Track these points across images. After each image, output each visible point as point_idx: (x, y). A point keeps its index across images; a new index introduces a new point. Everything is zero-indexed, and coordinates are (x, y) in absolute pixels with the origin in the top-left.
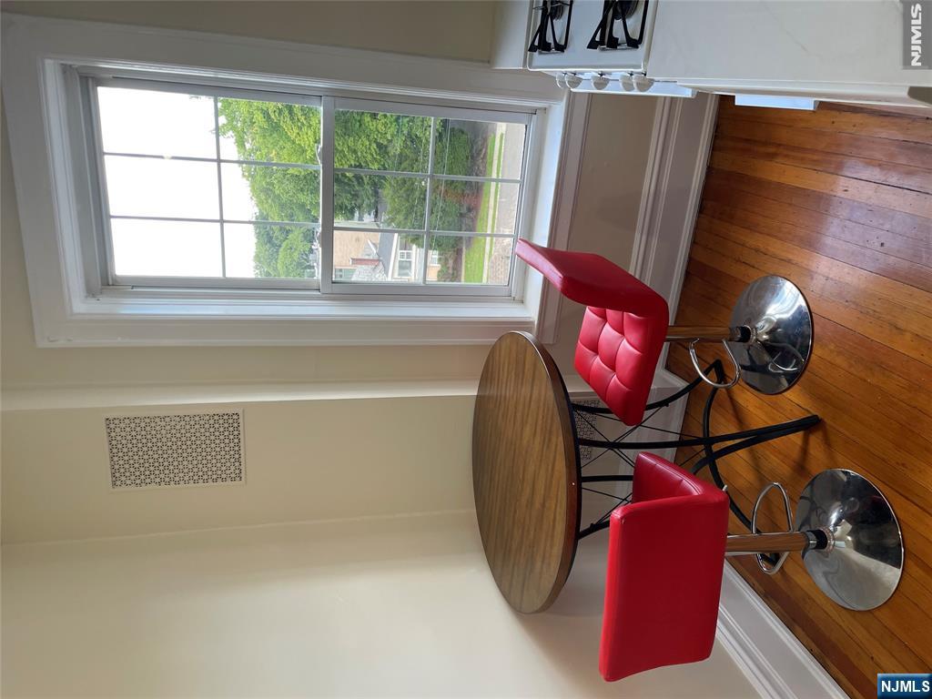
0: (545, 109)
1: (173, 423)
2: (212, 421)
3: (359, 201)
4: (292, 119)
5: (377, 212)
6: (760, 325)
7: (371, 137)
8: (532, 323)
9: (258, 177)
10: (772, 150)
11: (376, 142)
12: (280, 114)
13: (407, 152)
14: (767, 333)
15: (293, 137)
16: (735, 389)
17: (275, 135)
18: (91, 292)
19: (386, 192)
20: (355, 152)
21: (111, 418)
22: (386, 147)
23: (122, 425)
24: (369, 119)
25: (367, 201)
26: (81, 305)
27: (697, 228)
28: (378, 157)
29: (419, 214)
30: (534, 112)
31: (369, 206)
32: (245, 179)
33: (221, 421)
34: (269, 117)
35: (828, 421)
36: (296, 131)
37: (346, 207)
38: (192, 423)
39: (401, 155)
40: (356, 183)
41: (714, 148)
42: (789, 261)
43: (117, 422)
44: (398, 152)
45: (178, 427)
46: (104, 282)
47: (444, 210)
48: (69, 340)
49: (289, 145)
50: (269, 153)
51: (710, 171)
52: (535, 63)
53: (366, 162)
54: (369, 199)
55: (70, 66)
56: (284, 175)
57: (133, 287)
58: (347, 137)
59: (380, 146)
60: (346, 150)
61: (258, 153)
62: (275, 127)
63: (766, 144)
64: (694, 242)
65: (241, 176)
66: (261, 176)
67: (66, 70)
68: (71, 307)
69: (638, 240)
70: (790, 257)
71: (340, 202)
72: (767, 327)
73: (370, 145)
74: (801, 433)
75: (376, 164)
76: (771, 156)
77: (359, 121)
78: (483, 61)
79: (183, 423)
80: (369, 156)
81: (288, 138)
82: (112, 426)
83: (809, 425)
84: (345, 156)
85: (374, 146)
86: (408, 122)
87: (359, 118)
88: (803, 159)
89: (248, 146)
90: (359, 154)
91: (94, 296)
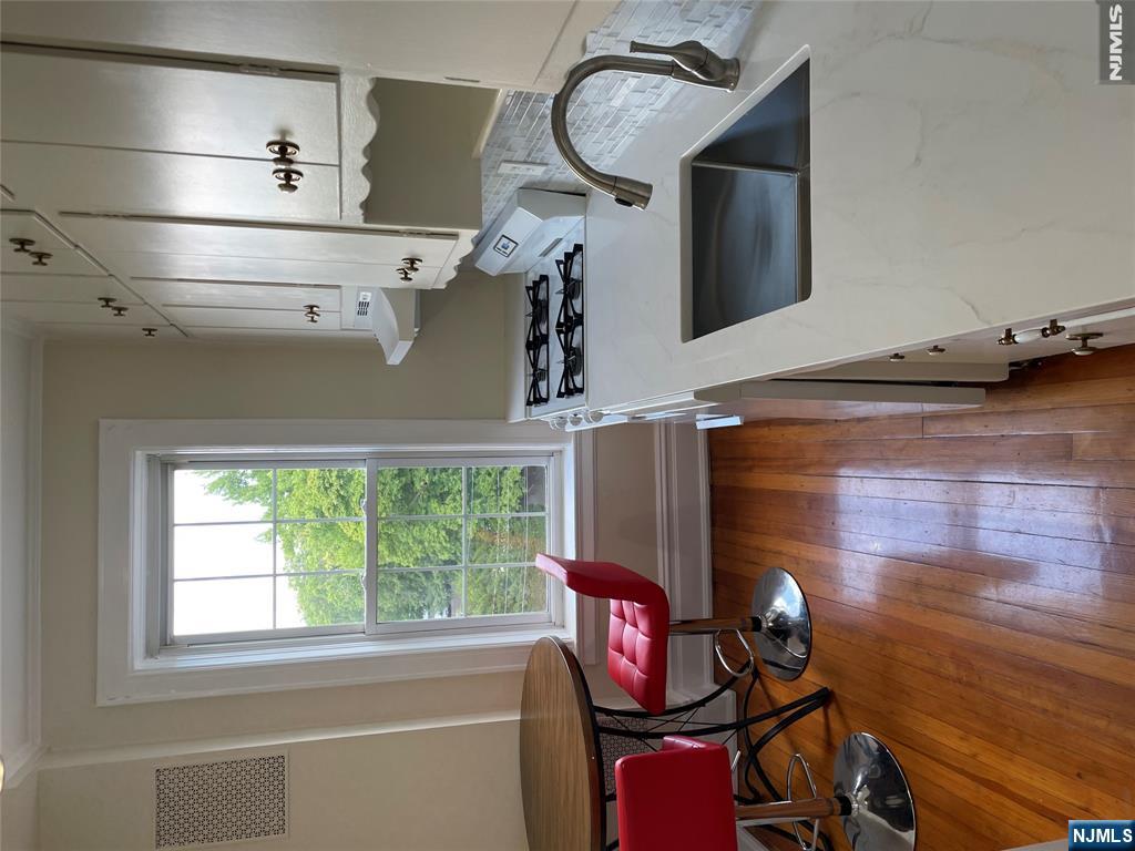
0: (561, 451)
1: (220, 771)
2: (257, 767)
3: (428, 599)
4: (349, 515)
5: (450, 610)
6: (768, 615)
7: (439, 524)
8: (572, 643)
9: (308, 587)
10: (750, 463)
11: (445, 528)
12: (335, 511)
13: (482, 535)
14: (772, 622)
15: (349, 534)
16: (769, 684)
17: (329, 534)
18: (150, 653)
19: (460, 584)
20: (421, 542)
21: (162, 769)
22: (457, 533)
23: (172, 777)
24: (436, 505)
25: (437, 599)
26: (140, 664)
27: (713, 539)
28: (448, 545)
29: (499, 606)
30: (552, 454)
31: (439, 603)
32: (292, 589)
33: (267, 766)
34: (322, 515)
35: (837, 691)
36: (353, 527)
37: (413, 607)
38: (239, 769)
39: (474, 540)
40: (423, 579)
41: (712, 469)
42: (780, 553)
43: (166, 772)
44: (471, 537)
45: (225, 775)
46: (162, 641)
47: (529, 597)
48: (128, 697)
49: (344, 544)
50: (321, 556)
51: (712, 488)
52: (533, 413)
53: (434, 552)
54: (439, 595)
55: (154, 456)
56: (339, 579)
57: (189, 645)
58: (411, 528)
59: (449, 533)
60: (410, 541)
61: (309, 557)
62: (330, 527)
63: (744, 459)
64: (714, 554)
65: (287, 585)
66: (311, 585)
67: (150, 459)
68: (133, 666)
69: (661, 555)
70: (780, 548)
71: (405, 603)
72: (773, 616)
73: (438, 532)
74: (821, 709)
75: (446, 553)
76: (750, 469)
77: (425, 508)
78: (499, 418)
79: (229, 770)
80: (438, 545)
81: (344, 536)
82: (161, 778)
83: (824, 698)
84: (410, 548)
85: (443, 533)
86: (481, 504)
87: (425, 505)
88: (770, 467)
89: (297, 550)
90: (426, 544)
91: (152, 656)
